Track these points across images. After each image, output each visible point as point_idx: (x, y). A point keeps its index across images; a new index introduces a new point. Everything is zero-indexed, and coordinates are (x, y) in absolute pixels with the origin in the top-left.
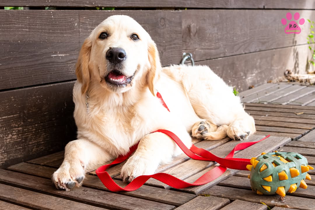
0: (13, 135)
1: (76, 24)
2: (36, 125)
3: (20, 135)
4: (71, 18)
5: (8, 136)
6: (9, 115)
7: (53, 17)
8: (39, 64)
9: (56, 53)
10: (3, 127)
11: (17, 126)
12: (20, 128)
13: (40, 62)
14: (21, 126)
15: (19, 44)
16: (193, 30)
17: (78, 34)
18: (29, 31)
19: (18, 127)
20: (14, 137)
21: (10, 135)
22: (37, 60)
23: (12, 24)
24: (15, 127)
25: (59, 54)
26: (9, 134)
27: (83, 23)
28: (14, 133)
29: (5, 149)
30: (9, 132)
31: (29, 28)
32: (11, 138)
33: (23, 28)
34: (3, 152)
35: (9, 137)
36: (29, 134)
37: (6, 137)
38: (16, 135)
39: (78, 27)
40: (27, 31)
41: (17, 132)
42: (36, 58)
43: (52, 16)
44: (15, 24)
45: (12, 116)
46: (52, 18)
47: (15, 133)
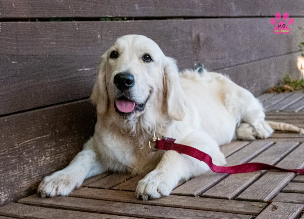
0: (46, 157)
1: (99, 36)
2: (67, 145)
3: (53, 156)
4: (94, 30)
5: (42, 158)
6: (43, 135)
7: (77, 29)
8: (67, 80)
9: (82, 67)
10: (37, 148)
11: (49, 146)
12: (53, 149)
14: (53, 147)
15: (47, 58)
16: (202, 39)
17: (101, 46)
18: (56, 45)
19: (51, 148)
20: (47, 158)
21: (44, 157)
22: (65, 76)
23: (40, 37)
24: (48, 148)
25: (85, 67)
26: (42, 156)
27: (106, 35)
28: (47, 154)
29: (40, 172)
30: (42, 154)
31: (56, 42)
32: (44, 160)
33: (50, 41)
34: (38, 175)
35: (43, 159)
36: (62, 155)
37: (40, 159)
38: (49, 156)
39: (101, 39)
40: (54, 44)
41: (50, 153)
44: (43, 37)
45: (44, 136)
46: (76, 30)
47: (48, 155)
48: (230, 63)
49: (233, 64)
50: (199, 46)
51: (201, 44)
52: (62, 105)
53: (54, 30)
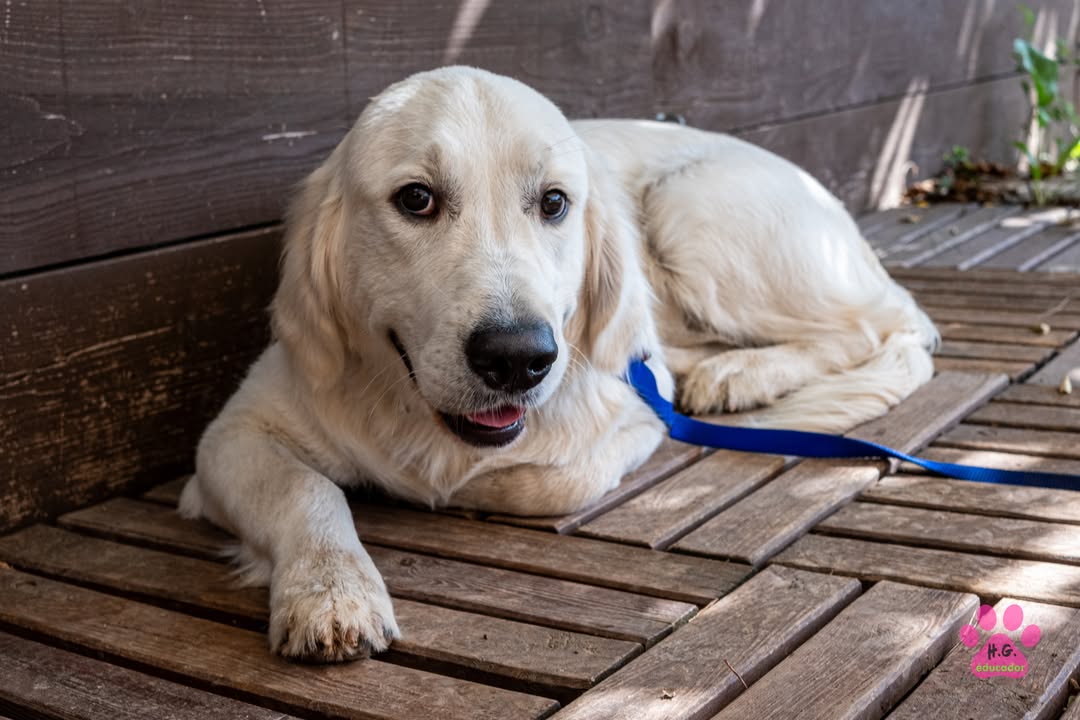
0: (156, 393)
1: (335, 35)
2: (225, 358)
3: (177, 392)
4: (319, 15)
5: (140, 397)
6: (144, 331)
7: (263, 13)
8: (231, 165)
9: (276, 129)
10: (128, 368)
11: (166, 362)
12: (177, 371)
13: (229, 158)
14: (179, 364)
15: (162, 104)
16: (686, 41)
17: (342, 66)
18: (193, 62)
19: (171, 367)
20: (159, 398)
21: (148, 394)
22: (220, 154)
23: (140, 40)
24: (162, 367)
25: (288, 130)
26: (142, 390)
27: (357, 31)
28: (159, 385)
29: (134, 437)
30: (143, 385)
31: (193, 53)
32: (150, 403)
33: (175, 52)
34: (129, 446)
35: (144, 400)
37: (136, 399)
38: (164, 391)
39: (340, 44)
40: (185, 62)
41: (167, 384)
42: (218, 147)
43: (260, 10)
44: (148, 40)
45: (151, 333)
46: (261, 18)
47: (161, 387)
48: (777, 111)
49: (786, 114)
50: (675, 59)
51: (681, 55)
52: (210, 241)
53: (186, 18)
